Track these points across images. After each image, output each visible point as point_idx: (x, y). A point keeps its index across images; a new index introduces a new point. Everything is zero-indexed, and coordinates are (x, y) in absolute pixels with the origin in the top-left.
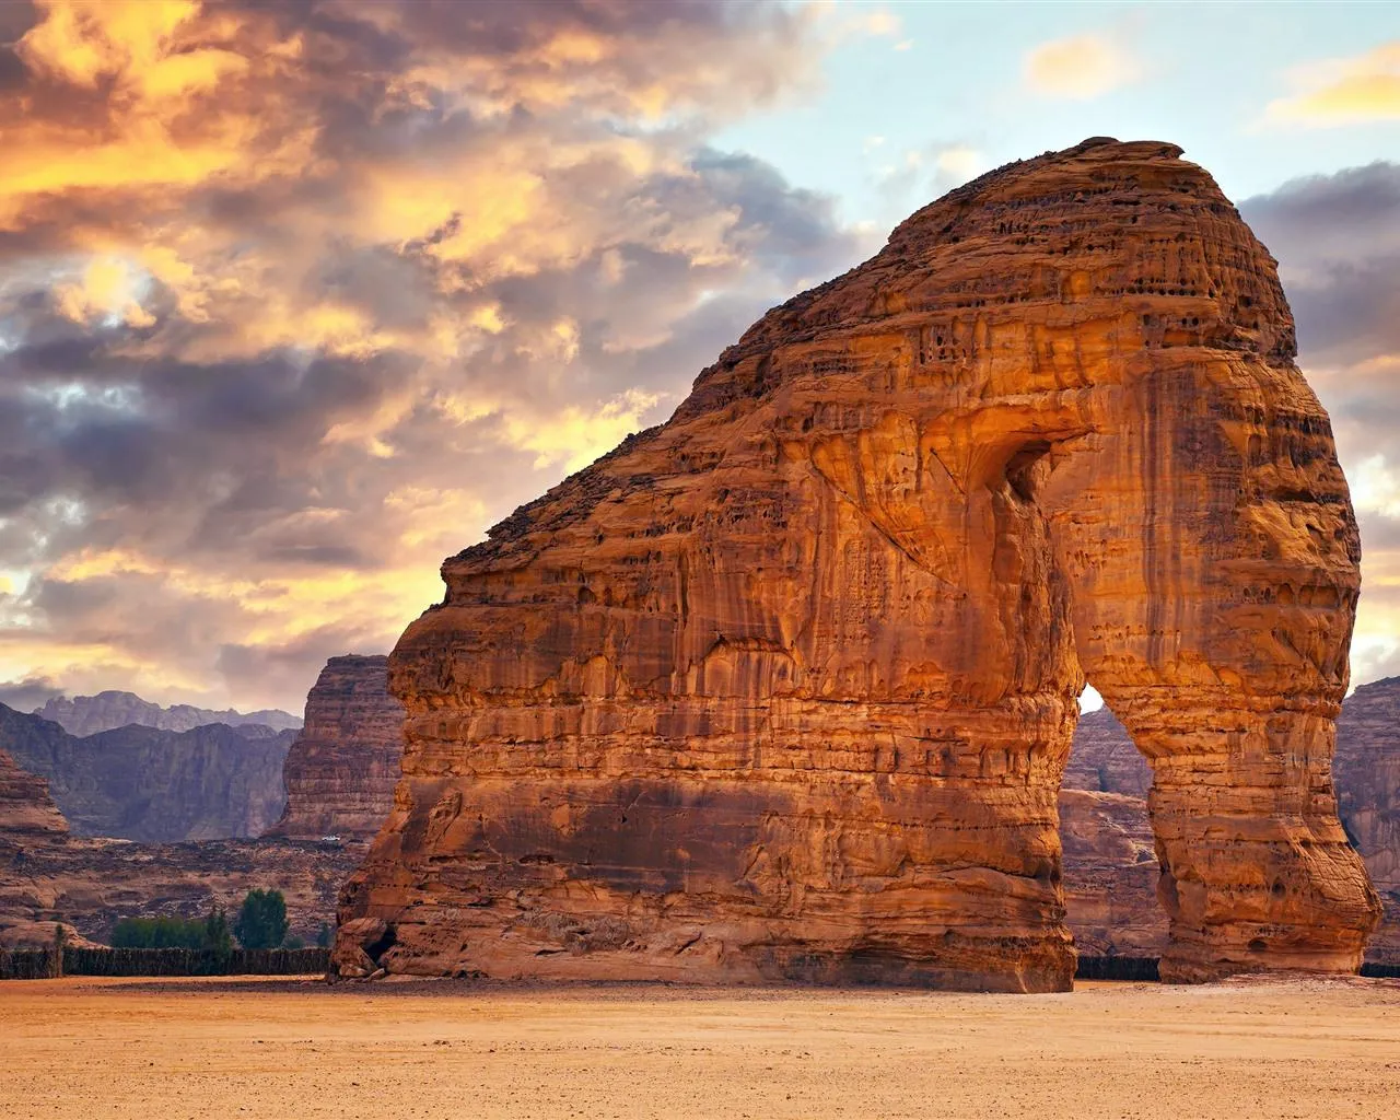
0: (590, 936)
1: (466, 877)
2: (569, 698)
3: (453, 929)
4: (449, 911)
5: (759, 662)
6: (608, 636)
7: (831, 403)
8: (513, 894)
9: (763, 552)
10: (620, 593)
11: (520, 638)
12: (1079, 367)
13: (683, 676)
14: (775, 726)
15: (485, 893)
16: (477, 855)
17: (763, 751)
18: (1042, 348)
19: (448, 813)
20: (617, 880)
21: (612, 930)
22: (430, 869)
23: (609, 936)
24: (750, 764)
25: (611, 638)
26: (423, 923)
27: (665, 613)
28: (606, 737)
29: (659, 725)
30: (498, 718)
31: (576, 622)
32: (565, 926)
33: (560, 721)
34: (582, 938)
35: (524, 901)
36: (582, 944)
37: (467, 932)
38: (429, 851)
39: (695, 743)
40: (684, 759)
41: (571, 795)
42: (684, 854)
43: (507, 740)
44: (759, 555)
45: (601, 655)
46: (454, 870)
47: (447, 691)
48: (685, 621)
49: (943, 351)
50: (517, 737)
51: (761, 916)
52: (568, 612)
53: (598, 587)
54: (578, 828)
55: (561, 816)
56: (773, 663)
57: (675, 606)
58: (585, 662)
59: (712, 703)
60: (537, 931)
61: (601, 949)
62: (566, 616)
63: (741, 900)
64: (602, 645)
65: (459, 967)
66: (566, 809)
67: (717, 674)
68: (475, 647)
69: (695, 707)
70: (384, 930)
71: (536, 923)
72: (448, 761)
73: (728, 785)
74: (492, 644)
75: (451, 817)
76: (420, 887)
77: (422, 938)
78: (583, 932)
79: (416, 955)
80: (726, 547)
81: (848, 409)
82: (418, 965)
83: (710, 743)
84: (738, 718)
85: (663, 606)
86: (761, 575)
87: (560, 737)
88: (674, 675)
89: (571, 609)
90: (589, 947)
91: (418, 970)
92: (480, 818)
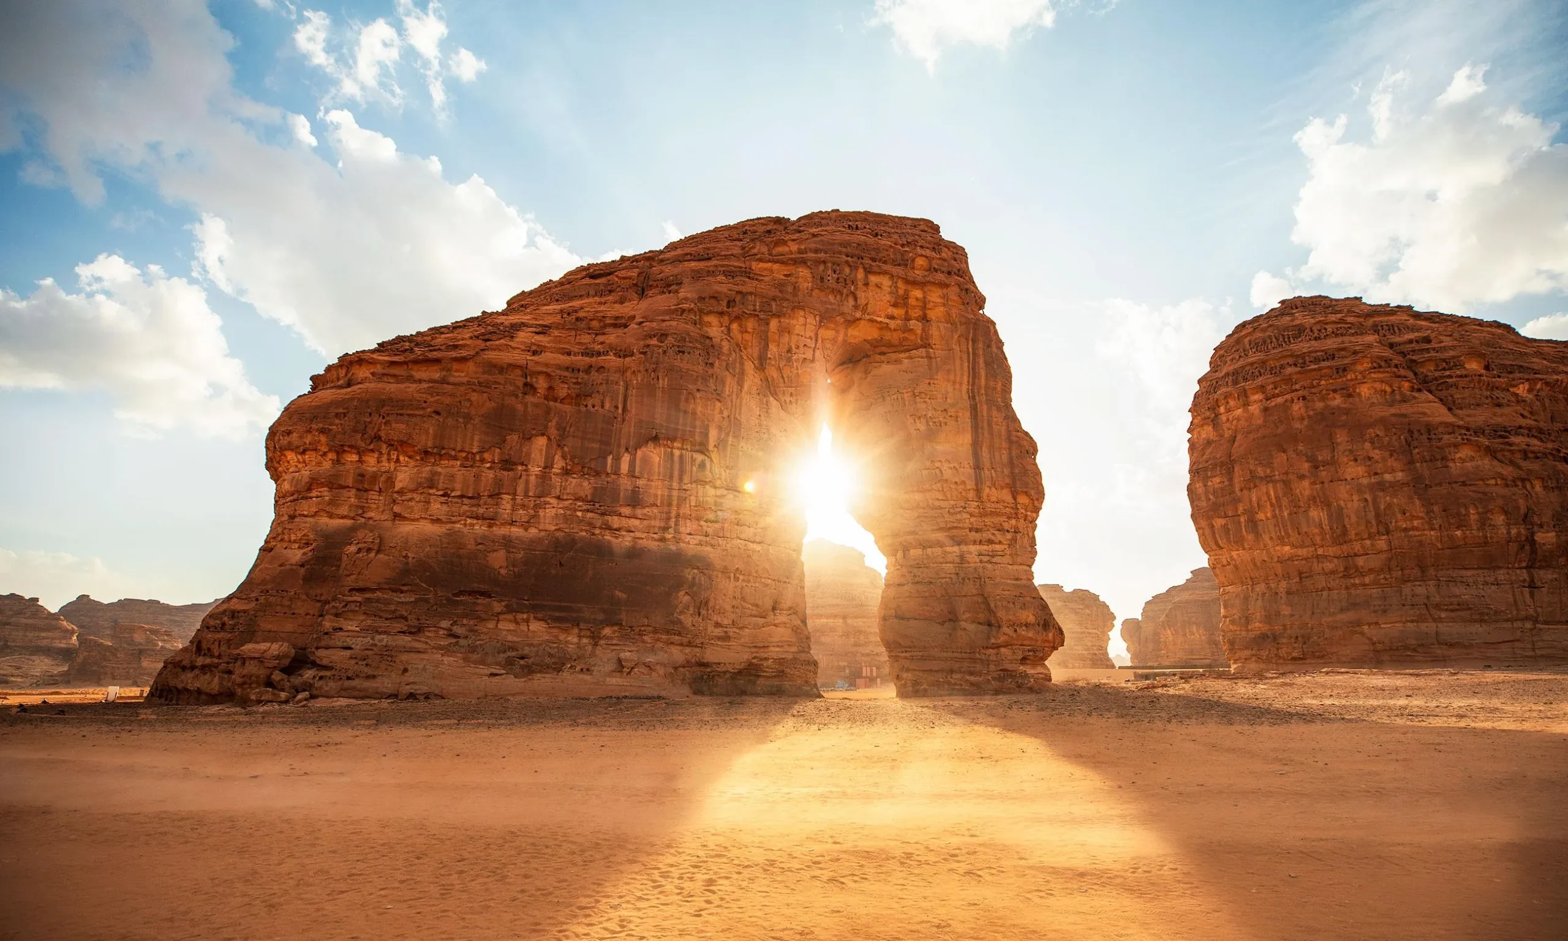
0: (531, 660)
1: (392, 607)
2: (507, 464)
3: (388, 655)
4: (378, 637)
5: (681, 456)
6: (551, 421)
7: (751, 294)
8: (445, 624)
9: (700, 379)
10: (562, 391)
11: (466, 411)
13: (617, 459)
14: (693, 504)
15: (415, 623)
16: (405, 588)
17: (681, 522)
18: (901, 292)
19: (369, 550)
20: (557, 614)
21: (550, 655)
22: (350, 599)
23: (548, 660)
24: (671, 530)
25: (554, 423)
26: (349, 648)
27: (609, 411)
28: (542, 499)
29: (593, 495)
30: (434, 474)
31: (520, 407)
32: (505, 652)
33: (498, 482)
34: (522, 662)
35: (457, 630)
36: (522, 667)
37: (404, 657)
38: (350, 581)
39: (626, 511)
40: (615, 522)
41: (508, 543)
42: (622, 596)
43: (441, 493)
44: (696, 380)
45: (543, 435)
46: (378, 601)
47: (371, 447)
48: (624, 420)
49: (838, 279)
50: (453, 491)
51: (681, 645)
52: (513, 398)
53: (541, 384)
54: (516, 570)
55: (498, 559)
56: (693, 460)
57: (617, 407)
58: (528, 438)
59: (641, 482)
60: (475, 657)
61: (540, 672)
62: (510, 401)
63: (668, 632)
64: (546, 427)
65: (408, 689)
66: (502, 553)
67: (646, 460)
68: (421, 412)
69: (625, 484)
70: (293, 655)
71: (473, 649)
72: (362, 508)
73: (653, 545)
74: (437, 413)
75: (372, 555)
76: (337, 615)
77: (353, 662)
78: (522, 658)
79: (348, 678)
80: (670, 370)
81: (765, 300)
82: (354, 688)
83: (639, 512)
84: (662, 495)
85: (607, 406)
86: (698, 395)
87: (495, 495)
88: (610, 459)
89: (517, 396)
90: (529, 671)
91: (356, 693)
92: (406, 557)
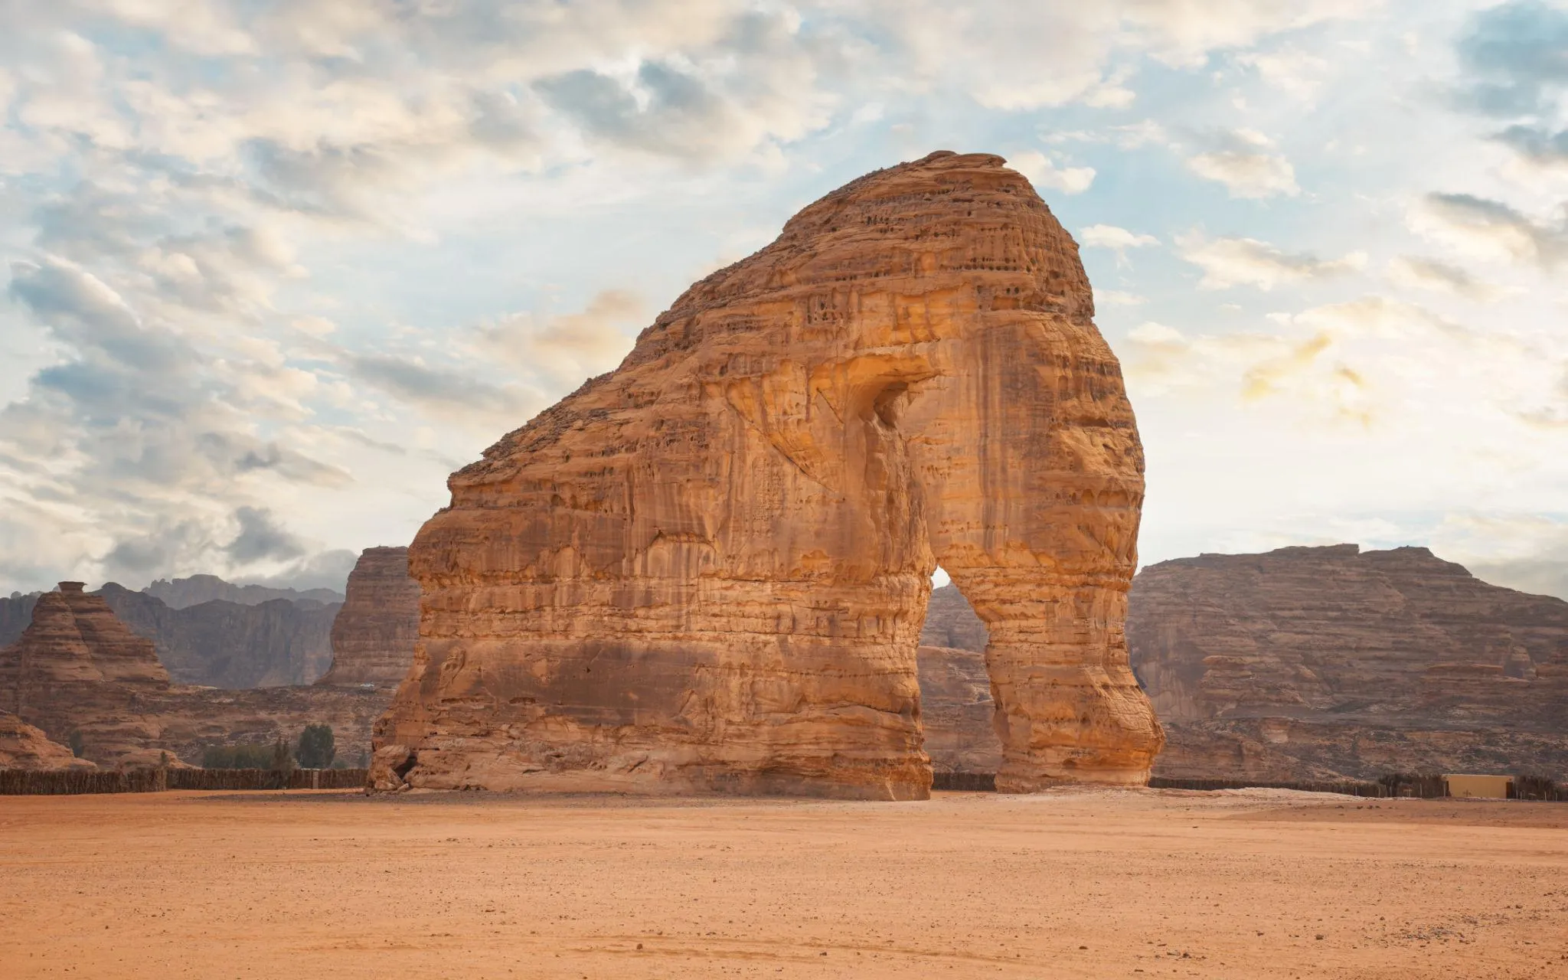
0: (563, 759)
1: (469, 715)
2: (545, 578)
3: (459, 754)
4: (457, 740)
5: (689, 550)
6: (574, 531)
7: (741, 354)
8: (505, 727)
9: (692, 468)
10: (583, 499)
11: (507, 533)
12: (928, 325)
13: (631, 561)
14: (702, 598)
15: (484, 727)
16: (478, 698)
17: (693, 619)
18: (900, 311)
19: (455, 666)
20: (584, 716)
21: (580, 754)
22: (442, 708)
23: (578, 758)
24: (683, 629)
25: (576, 534)
26: (438, 749)
27: (618, 514)
28: (574, 608)
29: (613, 599)
30: (492, 594)
31: (549, 521)
32: (545, 751)
33: (538, 596)
34: (557, 760)
35: (514, 732)
36: (558, 764)
37: (470, 756)
38: (442, 694)
39: (641, 612)
40: (633, 624)
41: (548, 652)
42: (634, 697)
43: (499, 611)
44: (687, 470)
45: (568, 546)
46: (460, 709)
47: (453, 573)
48: (632, 520)
49: (825, 314)
50: (507, 608)
51: (692, 743)
52: (543, 514)
53: (566, 494)
54: (553, 677)
55: (540, 668)
56: (700, 552)
57: (624, 509)
58: (556, 552)
59: (653, 582)
60: (523, 755)
61: (572, 768)
62: (542, 516)
63: (678, 731)
64: (570, 539)
65: (465, 782)
66: (544, 663)
67: (657, 560)
68: (474, 541)
69: (641, 585)
70: (408, 755)
71: (522, 748)
72: (455, 627)
73: (666, 644)
74: (486, 538)
75: (457, 669)
76: (434, 722)
77: (437, 760)
78: (558, 756)
79: (432, 773)
80: (663, 464)
81: (754, 359)
82: (434, 781)
83: (652, 613)
84: (673, 593)
85: (615, 508)
86: (689, 485)
87: (539, 608)
88: (624, 561)
89: (546, 511)
90: (563, 767)
91: (434, 785)
92: (479, 670)
